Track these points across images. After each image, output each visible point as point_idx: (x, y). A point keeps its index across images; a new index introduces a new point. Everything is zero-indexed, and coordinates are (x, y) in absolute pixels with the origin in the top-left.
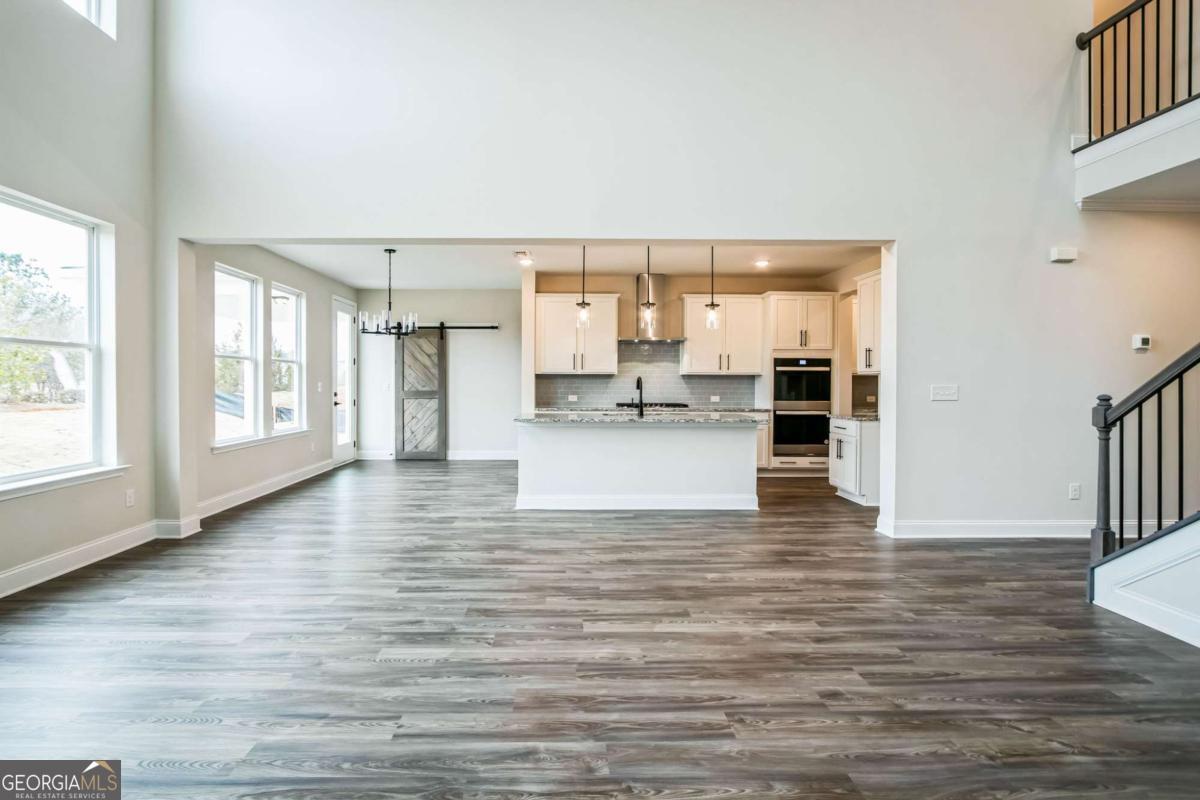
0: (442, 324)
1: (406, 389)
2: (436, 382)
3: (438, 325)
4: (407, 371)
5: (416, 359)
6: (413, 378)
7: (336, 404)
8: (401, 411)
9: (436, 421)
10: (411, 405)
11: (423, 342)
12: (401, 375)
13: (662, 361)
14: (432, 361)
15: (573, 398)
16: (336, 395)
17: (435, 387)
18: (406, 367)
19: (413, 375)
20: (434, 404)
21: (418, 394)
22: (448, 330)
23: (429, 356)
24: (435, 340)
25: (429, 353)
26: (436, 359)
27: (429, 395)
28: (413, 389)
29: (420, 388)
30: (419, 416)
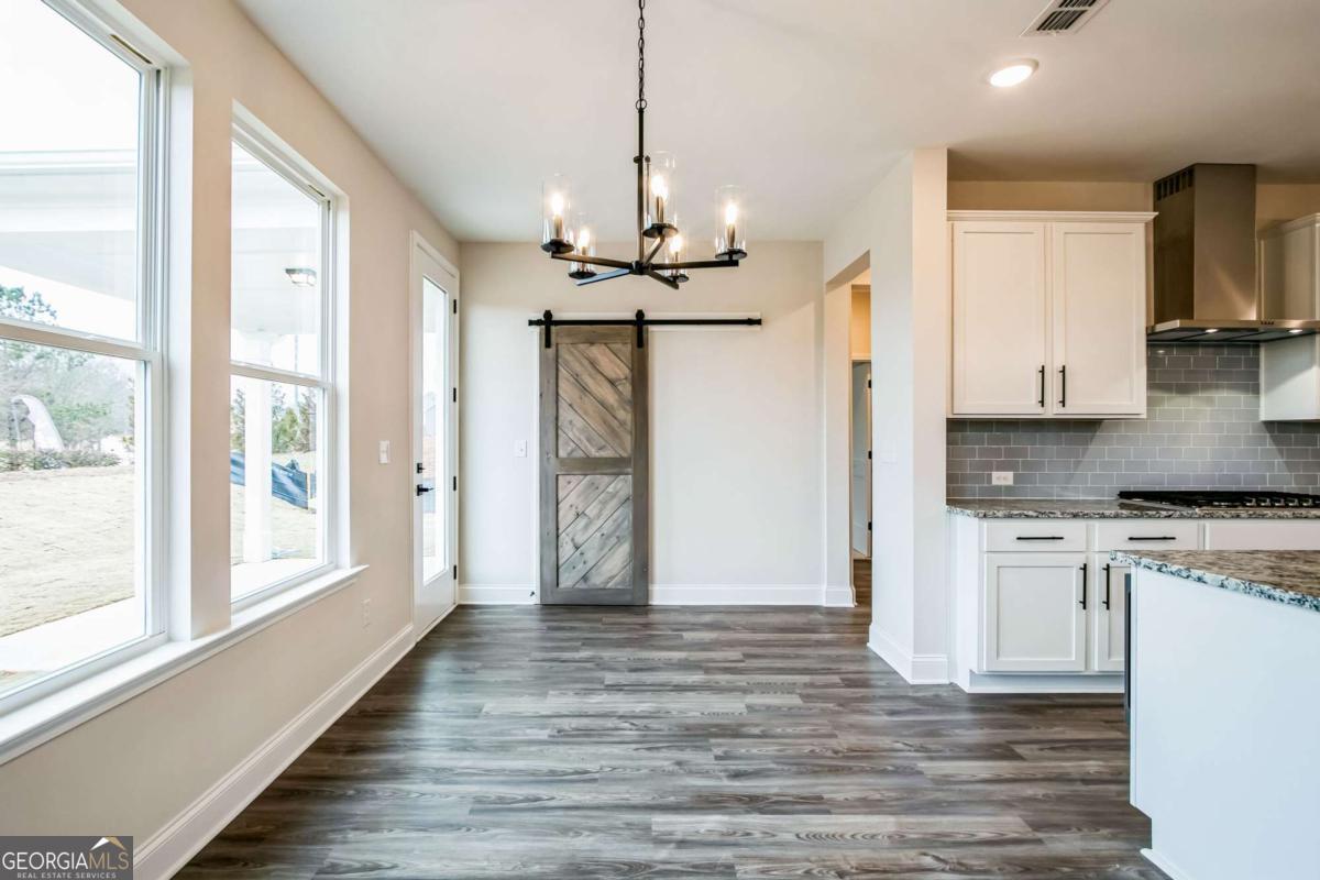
0: (640, 314)
1: (562, 454)
2: (628, 440)
3: (631, 316)
4: (566, 415)
5: (584, 389)
6: (578, 432)
7: (421, 490)
8: (550, 500)
9: (627, 524)
10: (573, 490)
11: (598, 352)
12: (551, 424)
13: (1217, 387)
14: (620, 393)
15: (1002, 478)
16: (420, 469)
17: (626, 448)
18: (563, 405)
19: (579, 423)
20: (623, 485)
21: (589, 465)
22: (652, 328)
23: (612, 383)
24: (627, 349)
25: (612, 375)
26: (626, 389)
27: (614, 466)
28: (579, 454)
29: (594, 453)
30: (592, 511)
